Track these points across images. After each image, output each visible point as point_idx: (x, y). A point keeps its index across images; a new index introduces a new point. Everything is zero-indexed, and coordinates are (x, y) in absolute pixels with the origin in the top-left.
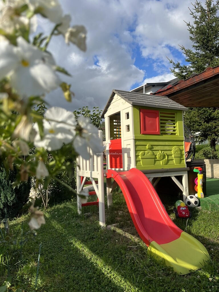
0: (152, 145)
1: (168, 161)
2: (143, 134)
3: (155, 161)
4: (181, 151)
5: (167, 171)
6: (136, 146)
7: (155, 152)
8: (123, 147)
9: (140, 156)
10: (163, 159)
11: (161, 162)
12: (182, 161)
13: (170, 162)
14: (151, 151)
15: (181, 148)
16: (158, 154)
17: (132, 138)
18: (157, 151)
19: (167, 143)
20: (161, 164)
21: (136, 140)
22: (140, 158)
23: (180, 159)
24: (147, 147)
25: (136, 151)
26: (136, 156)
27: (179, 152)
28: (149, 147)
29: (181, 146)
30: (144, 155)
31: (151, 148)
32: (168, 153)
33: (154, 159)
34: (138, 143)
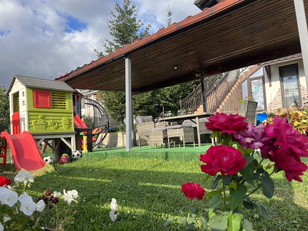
0: (43, 116)
1: (58, 127)
2: (35, 107)
3: (46, 127)
4: (70, 120)
5: (57, 134)
6: (29, 116)
7: (46, 121)
8: (20, 117)
9: (33, 123)
10: (54, 125)
11: (52, 128)
12: (71, 127)
13: (60, 128)
14: (43, 120)
15: (70, 118)
16: (49, 122)
17: (26, 110)
18: (49, 120)
19: (57, 114)
20: (52, 129)
21: (29, 112)
22: (33, 124)
23: (69, 126)
24: (40, 117)
25: (29, 120)
26: (29, 123)
27: (68, 121)
28: (41, 116)
29: (70, 117)
30: (36, 122)
31: (43, 118)
32: (58, 121)
33: (45, 126)
34: (31, 114)
